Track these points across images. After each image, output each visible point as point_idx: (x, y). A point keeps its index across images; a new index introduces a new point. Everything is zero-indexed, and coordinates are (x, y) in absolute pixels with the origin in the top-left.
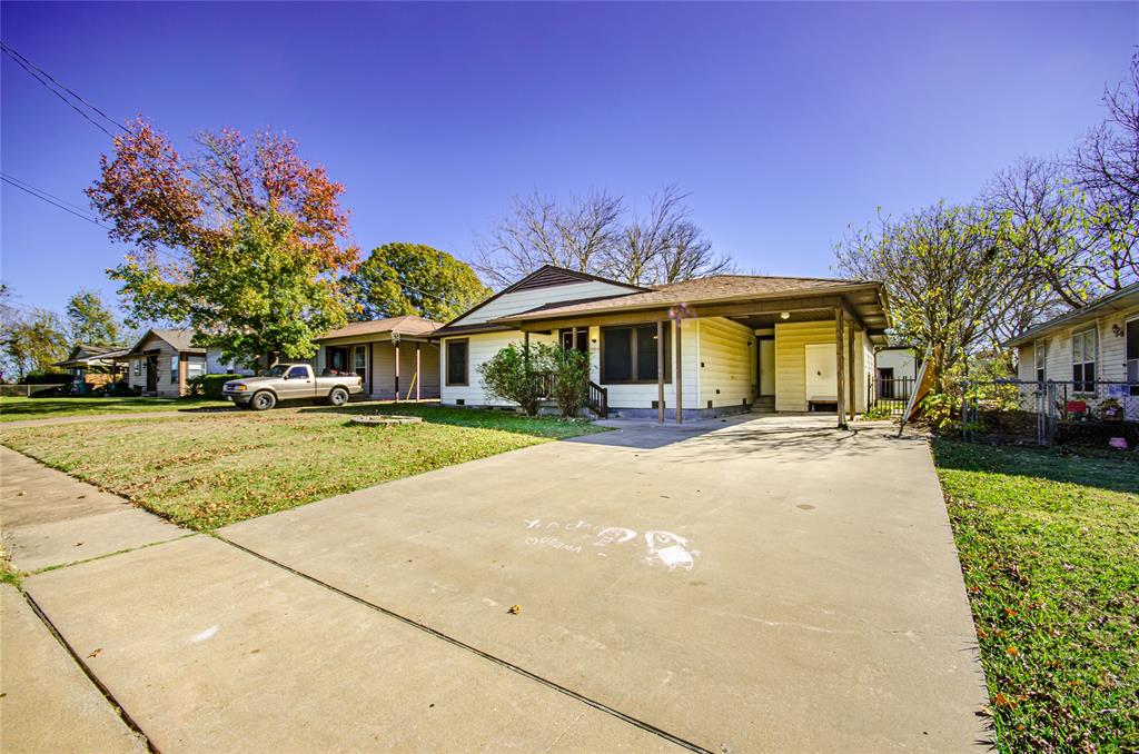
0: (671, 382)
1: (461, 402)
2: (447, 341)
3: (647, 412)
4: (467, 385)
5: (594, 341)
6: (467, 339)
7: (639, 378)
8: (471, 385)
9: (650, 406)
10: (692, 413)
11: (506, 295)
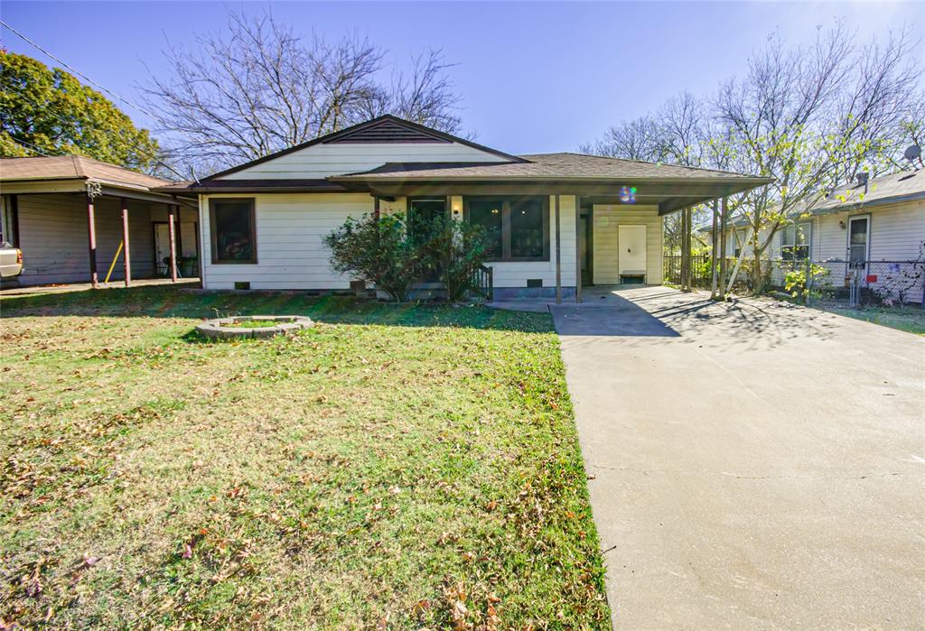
0: (548, 259)
1: (246, 285)
2: (210, 199)
3: (521, 292)
4: (255, 262)
5: (456, 212)
6: (253, 200)
7: (513, 255)
8: (261, 262)
9: (526, 286)
10: (570, 291)
11: (320, 145)
